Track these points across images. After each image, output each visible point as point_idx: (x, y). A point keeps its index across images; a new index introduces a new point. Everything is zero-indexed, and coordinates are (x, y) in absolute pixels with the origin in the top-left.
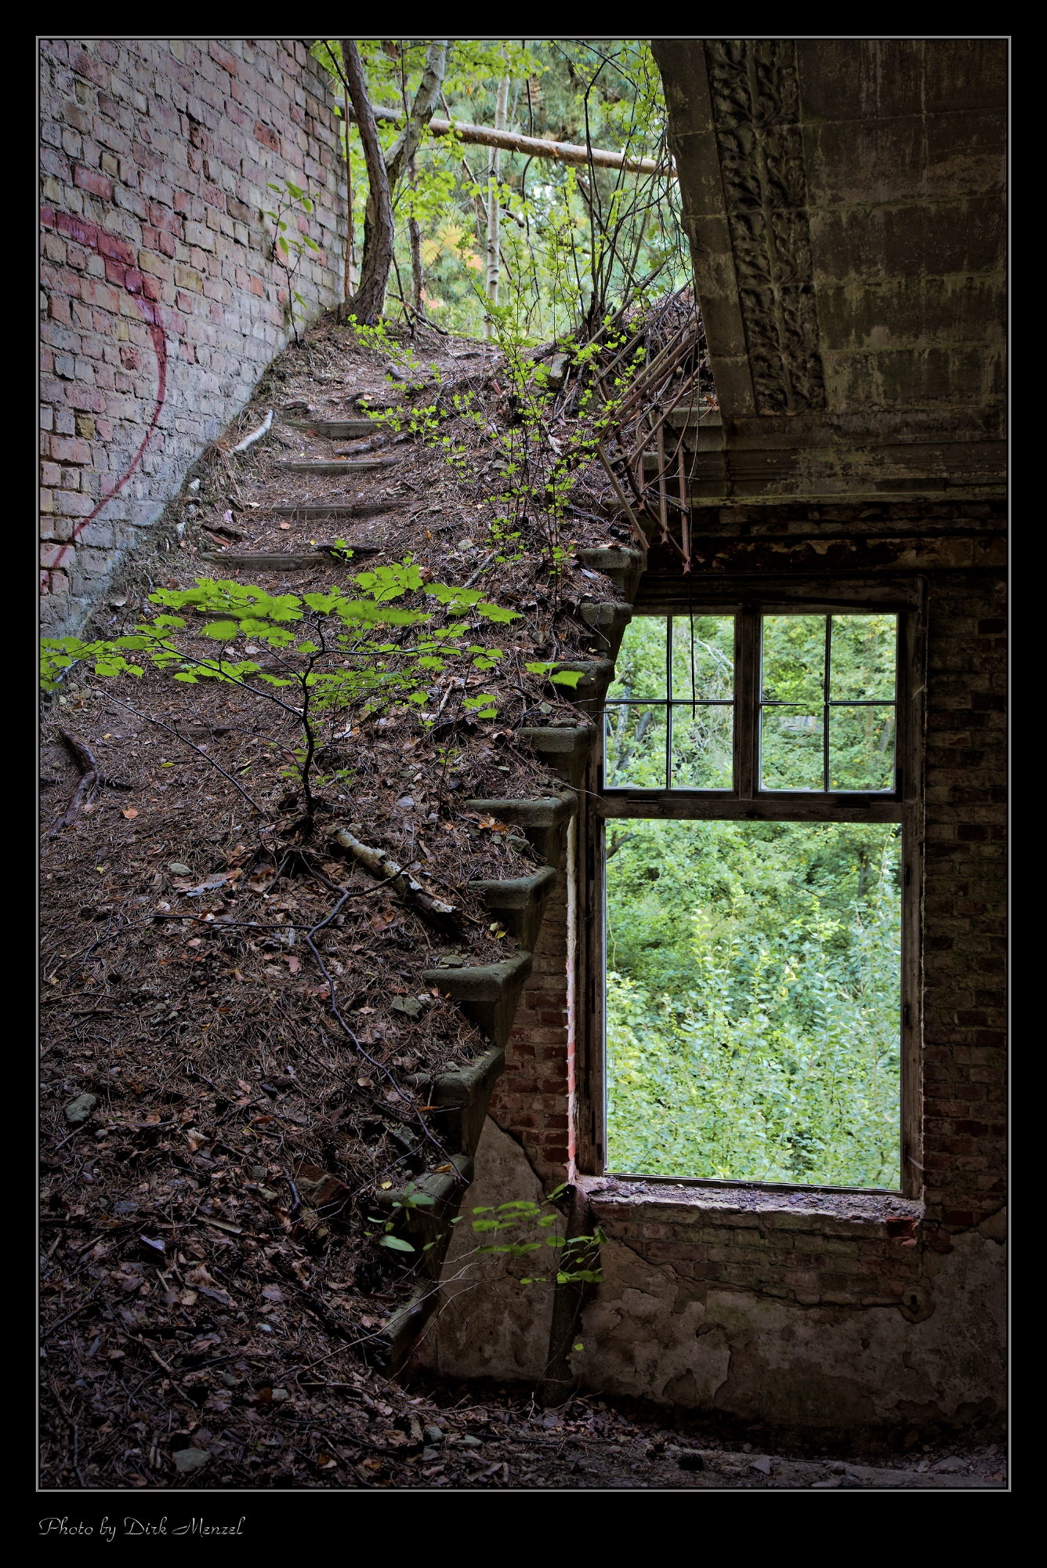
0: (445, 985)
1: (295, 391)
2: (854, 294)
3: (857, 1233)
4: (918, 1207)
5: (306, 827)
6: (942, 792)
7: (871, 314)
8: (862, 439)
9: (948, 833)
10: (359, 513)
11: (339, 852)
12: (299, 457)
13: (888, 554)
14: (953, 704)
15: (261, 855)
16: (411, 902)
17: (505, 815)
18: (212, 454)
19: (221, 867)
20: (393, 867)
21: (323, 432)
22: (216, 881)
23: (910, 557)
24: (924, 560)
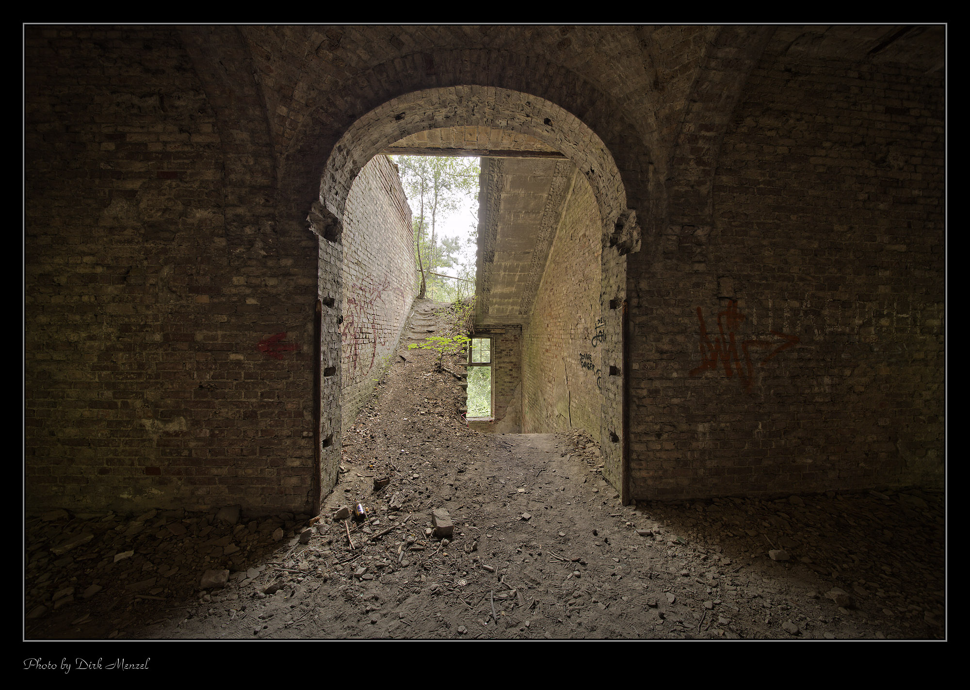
0: (461, 386)
1: (416, 308)
2: (494, 301)
3: (486, 423)
4: (494, 418)
5: (440, 367)
6: (497, 362)
7: (496, 303)
8: (492, 317)
9: (498, 368)
10: (430, 326)
11: (444, 370)
12: (419, 318)
13: (489, 331)
14: (498, 351)
15: (435, 370)
16: (454, 376)
17: (462, 365)
18: (408, 317)
19: (429, 372)
20: (452, 372)
21: (421, 314)
22: (430, 374)
23: (492, 331)
24: (494, 332)
